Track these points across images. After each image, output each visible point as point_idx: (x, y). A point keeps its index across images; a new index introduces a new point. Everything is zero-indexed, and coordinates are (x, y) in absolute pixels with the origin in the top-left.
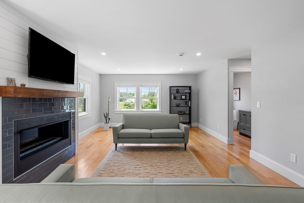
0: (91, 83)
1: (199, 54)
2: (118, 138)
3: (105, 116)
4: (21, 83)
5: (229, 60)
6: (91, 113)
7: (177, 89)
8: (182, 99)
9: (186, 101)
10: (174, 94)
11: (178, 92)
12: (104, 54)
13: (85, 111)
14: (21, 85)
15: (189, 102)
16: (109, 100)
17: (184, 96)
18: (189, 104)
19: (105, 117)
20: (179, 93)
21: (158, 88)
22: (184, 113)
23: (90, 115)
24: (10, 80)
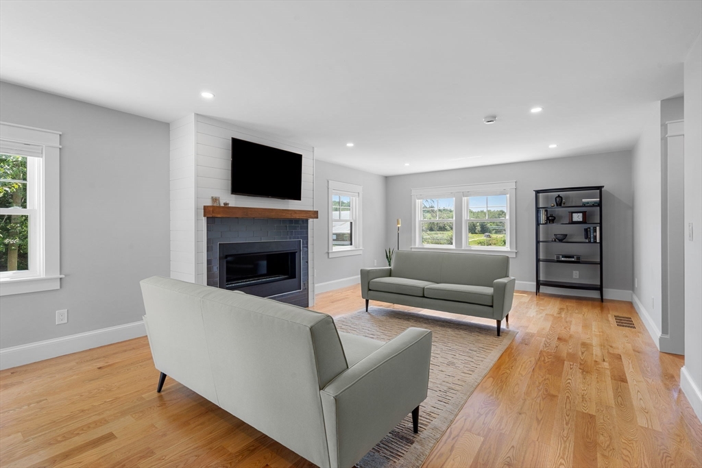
0: (361, 194)
1: (536, 110)
2: (370, 290)
3: (387, 256)
4: (224, 202)
5: (663, 101)
6: (361, 248)
7: (559, 196)
8: (573, 223)
9: (586, 226)
10: (546, 211)
11: (560, 205)
12: (350, 145)
13: (351, 244)
14: (224, 204)
15: (595, 231)
16: (399, 226)
17: (581, 215)
18: (595, 237)
19: (387, 258)
20: (563, 205)
21: (508, 195)
22: (578, 258)
23: (361, 252)
24: (215, 200)
